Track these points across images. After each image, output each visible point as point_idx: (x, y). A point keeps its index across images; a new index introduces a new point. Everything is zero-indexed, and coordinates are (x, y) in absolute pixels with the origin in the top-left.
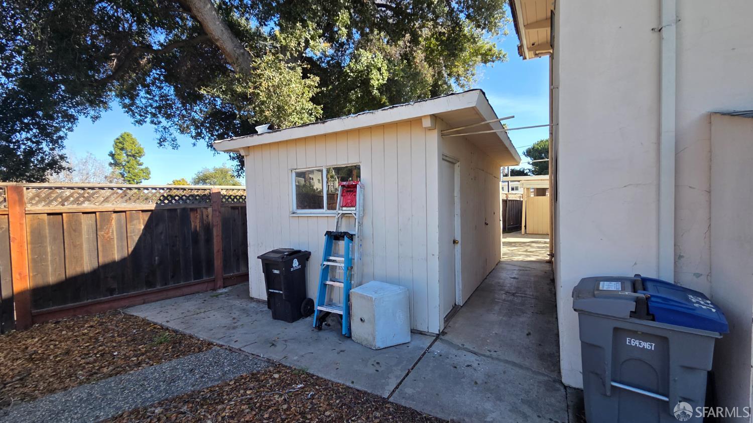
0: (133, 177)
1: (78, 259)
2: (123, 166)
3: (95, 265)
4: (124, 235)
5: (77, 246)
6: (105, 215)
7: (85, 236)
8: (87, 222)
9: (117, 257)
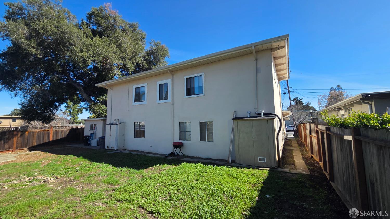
0: (75, 113)
1: (58, 137)
2: (71, 107)
3: (61, 138)
4: (65, 133)
5: (58, 135)
6: (63, 131)
7: (60, 133)
8: (60, 131)
9: (64, 137)
